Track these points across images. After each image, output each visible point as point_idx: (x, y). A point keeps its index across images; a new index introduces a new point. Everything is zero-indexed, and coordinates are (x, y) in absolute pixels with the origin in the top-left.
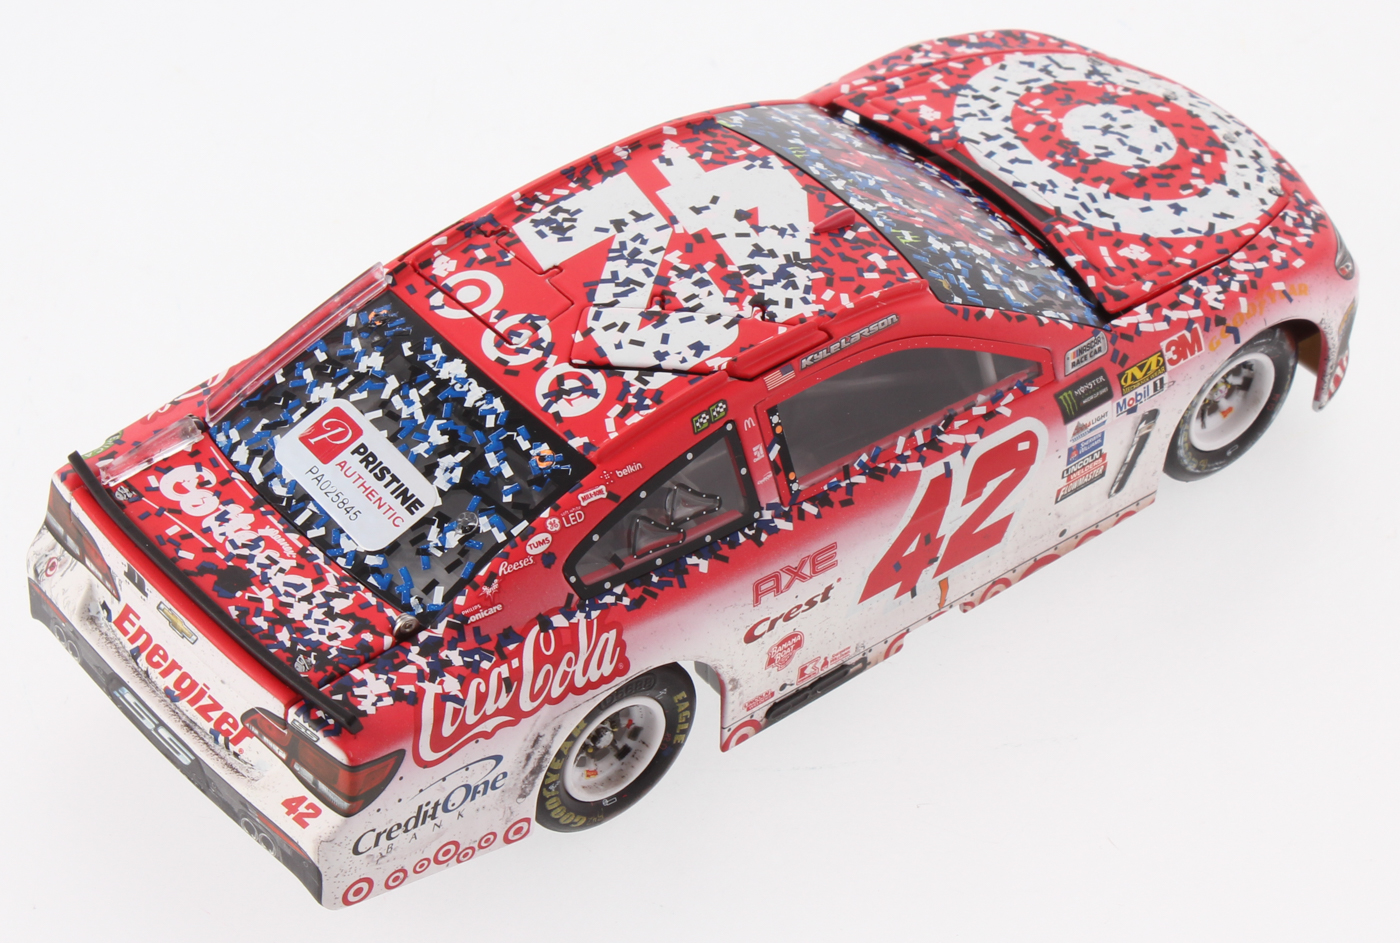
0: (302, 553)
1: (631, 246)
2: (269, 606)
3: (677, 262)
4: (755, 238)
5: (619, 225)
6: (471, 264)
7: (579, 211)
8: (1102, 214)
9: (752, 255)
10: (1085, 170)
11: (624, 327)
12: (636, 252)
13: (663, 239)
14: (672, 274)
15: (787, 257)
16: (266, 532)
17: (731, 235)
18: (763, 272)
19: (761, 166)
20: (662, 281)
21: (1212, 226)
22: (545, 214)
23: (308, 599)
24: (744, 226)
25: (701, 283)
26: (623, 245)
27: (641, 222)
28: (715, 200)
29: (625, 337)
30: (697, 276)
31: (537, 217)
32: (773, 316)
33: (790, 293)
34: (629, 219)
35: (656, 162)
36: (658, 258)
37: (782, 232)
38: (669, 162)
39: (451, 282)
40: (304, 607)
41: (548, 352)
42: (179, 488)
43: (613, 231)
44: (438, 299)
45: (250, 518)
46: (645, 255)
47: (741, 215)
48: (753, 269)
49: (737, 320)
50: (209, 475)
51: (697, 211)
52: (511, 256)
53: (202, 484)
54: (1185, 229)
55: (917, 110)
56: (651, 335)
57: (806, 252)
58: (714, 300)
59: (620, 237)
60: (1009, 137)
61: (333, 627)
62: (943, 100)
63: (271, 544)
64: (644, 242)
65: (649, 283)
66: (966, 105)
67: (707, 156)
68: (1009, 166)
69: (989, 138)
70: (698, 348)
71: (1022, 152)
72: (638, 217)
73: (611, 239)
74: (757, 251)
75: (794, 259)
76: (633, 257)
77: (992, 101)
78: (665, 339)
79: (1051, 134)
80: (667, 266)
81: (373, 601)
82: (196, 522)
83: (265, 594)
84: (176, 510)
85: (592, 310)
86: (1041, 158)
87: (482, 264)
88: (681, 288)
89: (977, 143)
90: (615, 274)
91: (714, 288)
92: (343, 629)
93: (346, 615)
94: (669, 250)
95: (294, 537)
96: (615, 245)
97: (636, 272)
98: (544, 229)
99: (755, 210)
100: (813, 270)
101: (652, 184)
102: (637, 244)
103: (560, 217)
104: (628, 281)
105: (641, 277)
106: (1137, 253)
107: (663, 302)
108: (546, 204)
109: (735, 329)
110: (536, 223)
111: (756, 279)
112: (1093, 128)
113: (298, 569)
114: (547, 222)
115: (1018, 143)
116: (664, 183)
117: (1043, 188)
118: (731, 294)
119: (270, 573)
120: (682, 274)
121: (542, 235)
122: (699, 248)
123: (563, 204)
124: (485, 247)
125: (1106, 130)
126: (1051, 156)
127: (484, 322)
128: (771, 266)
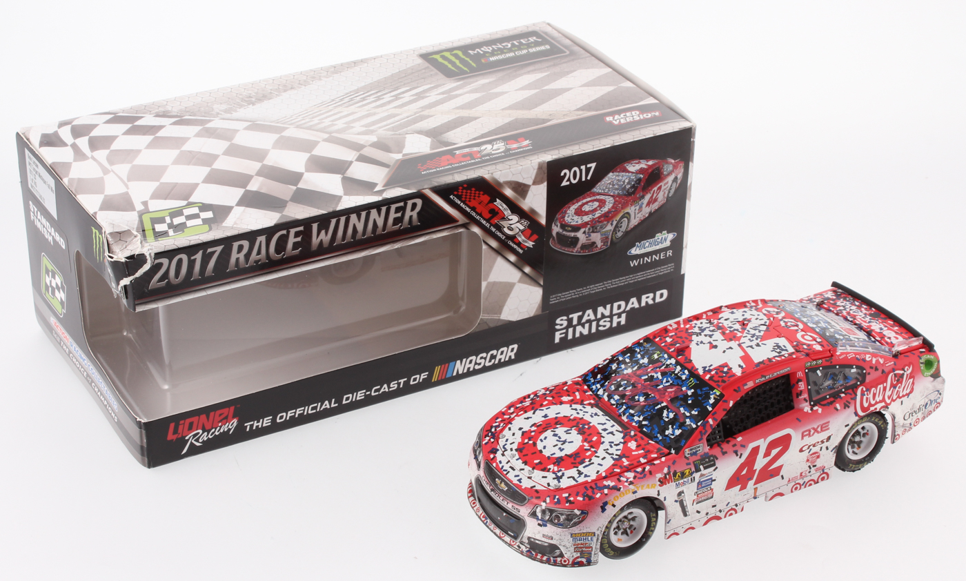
0: (855, 319)
1: (754, 339)
2: (863, 309)
3: (738, 333)
4: (711, 340)
5: (758, 345)
6: (808, 345)
7: (772, 351)
8: (576, 410)
9: (713, 335)
10: (578, 423)
11: (757, 319)
12: (752, 337)
13: (742, 340)
14: (740, 330)
15: (701, 335)
16: (867, 324)
17: (719, 340)
18: (710, 330)
19: (706, 367)
20: (744, 329)
21: (534, 413)
22: (783, 353)
23: (851, 310)
24: (714, 343)
25: (731, 327)
26: (757, 339)
27: (750, 345)
28: (724, 352)
29: (757, 317)
30: (732, 329)
31: (786, 352)
32: (707, 320)
33: (701, 325)
34: (754, 346)
35: (744, 366)
36: (745, 335)
37: (702, 342)
38: (740, 366)
39: (814, 342)
40: (851, 308)
41: (781, 320)
42: (897, 338)
43: (760, 343)
44: (819, 340)
45: (872, 328)
46: (749, 336)
47: (716, 347)
48: (713, 331)
49: (719, 319)
50: (888, 340)
51: (731, 348)
52: (795, 343)
53: (889, 338)
54: (545, 410)
55: (637, 447)
56: (747, 316)
57: (694, 337)
58: (726, 324)
59: (758, 341)
60: (604, 434)
61: (843, 304)
62: (626, 453)
63: (865, 322)
64: (749, 339)
65: (748, 328)
66: (617, 450)
67: (726, 369)
68: (607, 422)
69: (612, 433)
70: (732, 313)
71: (600, 428)
72: (751, 347)
73: (760, 341)
74: (711, 336)
75: (698, 334)
76: (753, 336)
77: (607, 452)
78: (743, 315)
79: (587, 437)
80: (742, 332)
81: (831, 308)
82: (889, 329)
83: (864, 312)
84: (896, 333)
85: (767, 324)
86: (594, 425)
87: (805, 344)
88: (738, 326)
89: (617, 431)
90: (760, 331)
91: (726, 326)
92: (839, 303)
93: (839, 306)
94: (741, 337)
95: (857, 322)
96: (759, 339)
97: (752, 332)
98: (783, 348)
99: (710, 349)
100: (692, 332)
101: (746, 358)
102: (752, 339)
103: (778, 350)
104: (755, 330)
105: (750, 330)
106: (565, 399)
107: (743, 324)
108: (783, 355)
109: (720, 317)
110: (786, 350)
111: (712, 328)
112: (569, 442)
113: (855, 316)
114: (783, 350)
115: (601, 431)
116: (741, 358)
117: (596, 414)
118: (721, 325)
119: (864, 316)
120: (737, 330)
121: (784, 346)
122: (730, 336)
123: (778, 355)
124: (804, 348)
125: (564, 442)
126: (590, 427)
127: (802, 330)
128: (707, 332)
